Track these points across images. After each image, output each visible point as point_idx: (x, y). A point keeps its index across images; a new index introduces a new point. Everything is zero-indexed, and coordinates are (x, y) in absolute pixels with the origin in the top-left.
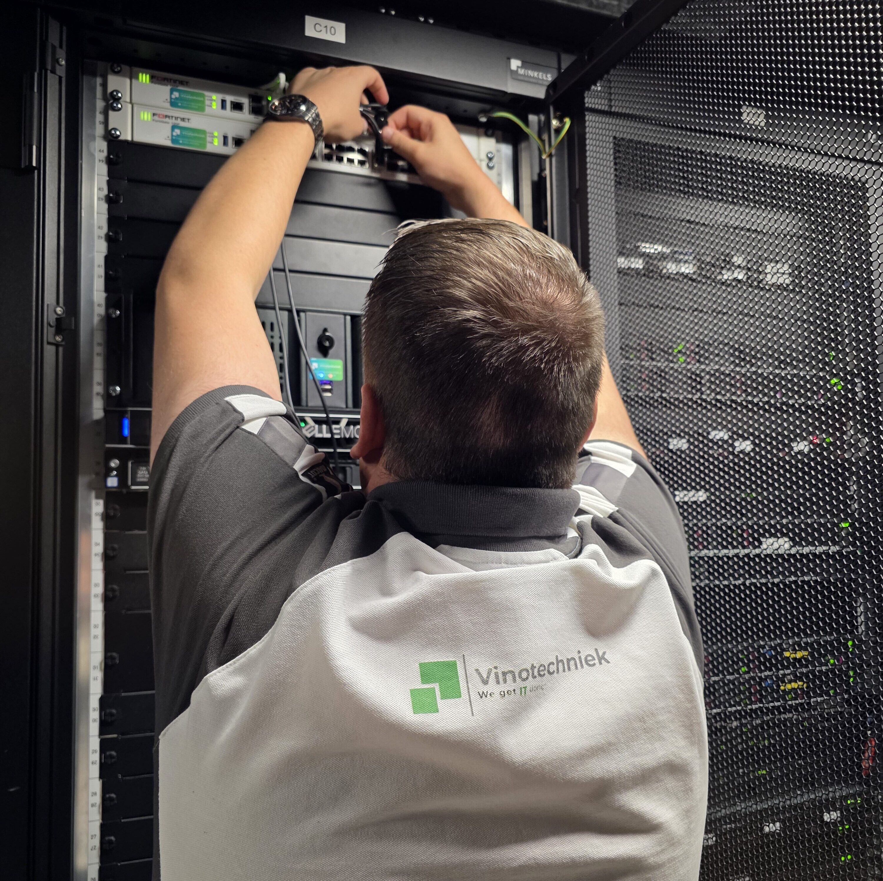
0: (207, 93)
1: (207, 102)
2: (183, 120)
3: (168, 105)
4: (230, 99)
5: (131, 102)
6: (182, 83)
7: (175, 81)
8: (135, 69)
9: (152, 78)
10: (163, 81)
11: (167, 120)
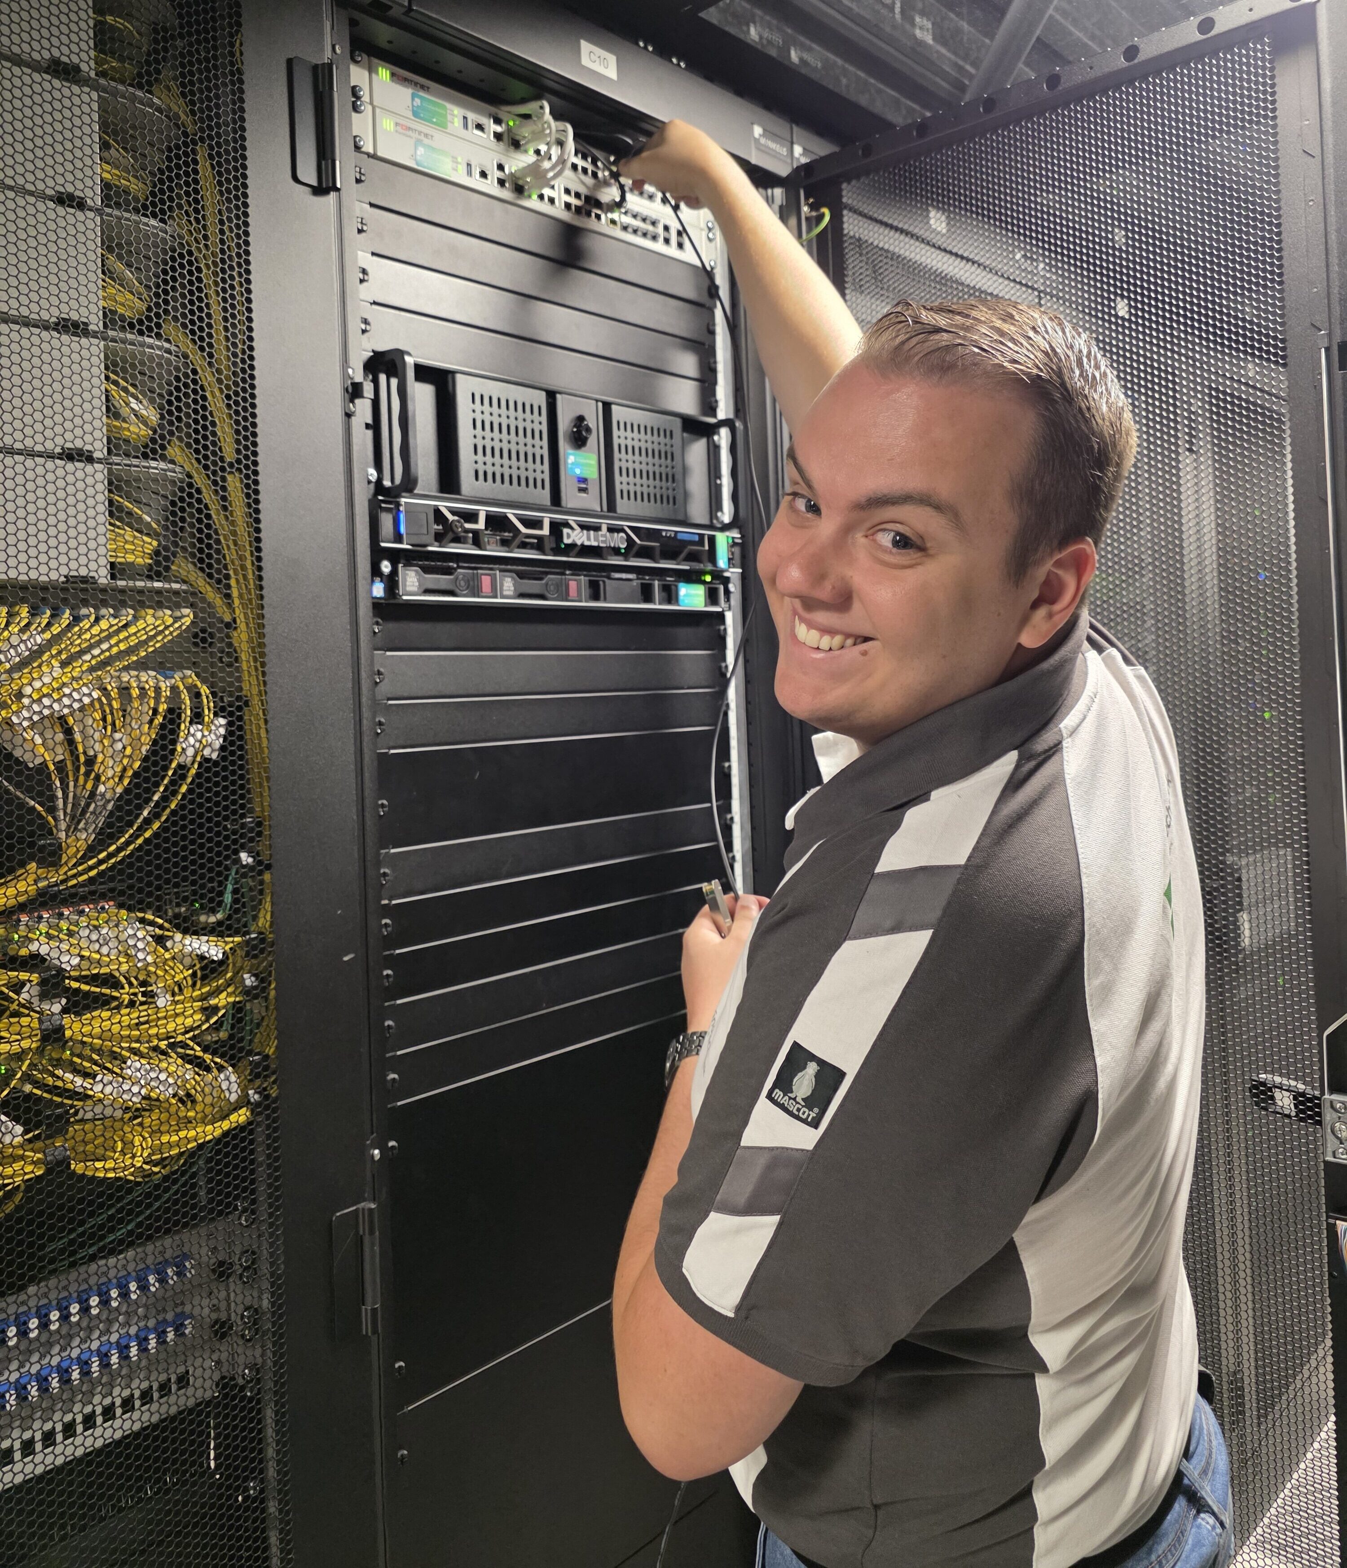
0: (449, 106)
1: (449, 117)
2: (426, 135)
3: (410, 114)
4: (472, 117)
5: (371, 103)
6: (423, 87)
7: (416, 84)
8: (375, 61)
9: (393, 75)
10: (405, 81)
11: (410, 133)
